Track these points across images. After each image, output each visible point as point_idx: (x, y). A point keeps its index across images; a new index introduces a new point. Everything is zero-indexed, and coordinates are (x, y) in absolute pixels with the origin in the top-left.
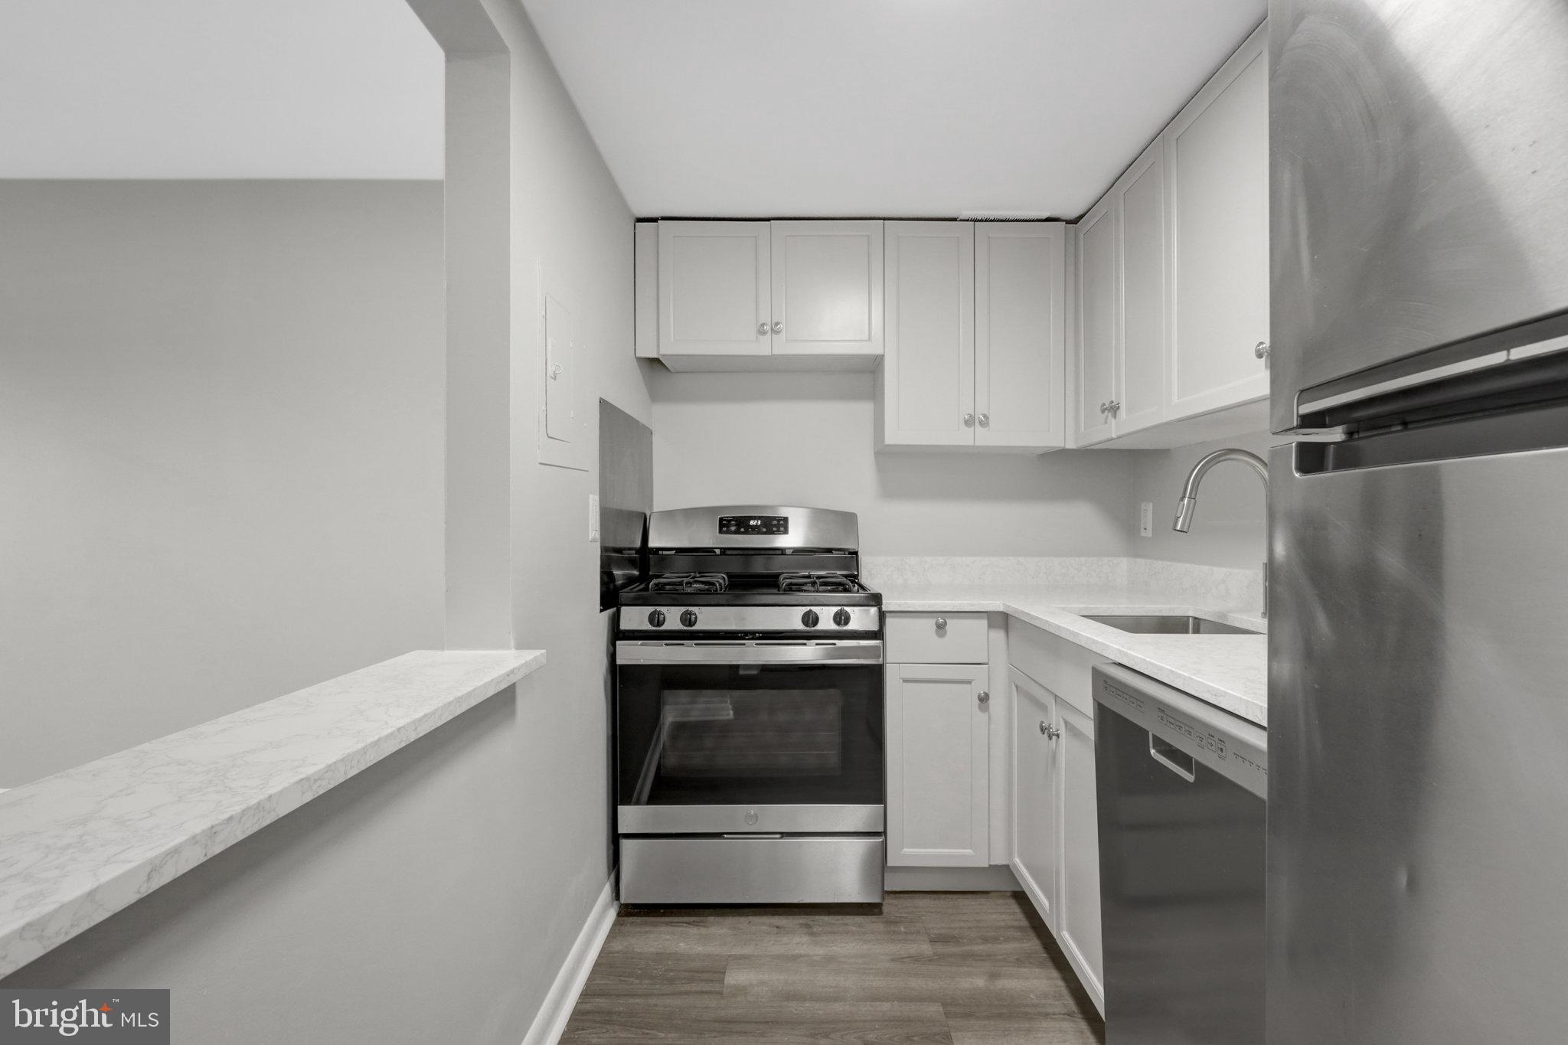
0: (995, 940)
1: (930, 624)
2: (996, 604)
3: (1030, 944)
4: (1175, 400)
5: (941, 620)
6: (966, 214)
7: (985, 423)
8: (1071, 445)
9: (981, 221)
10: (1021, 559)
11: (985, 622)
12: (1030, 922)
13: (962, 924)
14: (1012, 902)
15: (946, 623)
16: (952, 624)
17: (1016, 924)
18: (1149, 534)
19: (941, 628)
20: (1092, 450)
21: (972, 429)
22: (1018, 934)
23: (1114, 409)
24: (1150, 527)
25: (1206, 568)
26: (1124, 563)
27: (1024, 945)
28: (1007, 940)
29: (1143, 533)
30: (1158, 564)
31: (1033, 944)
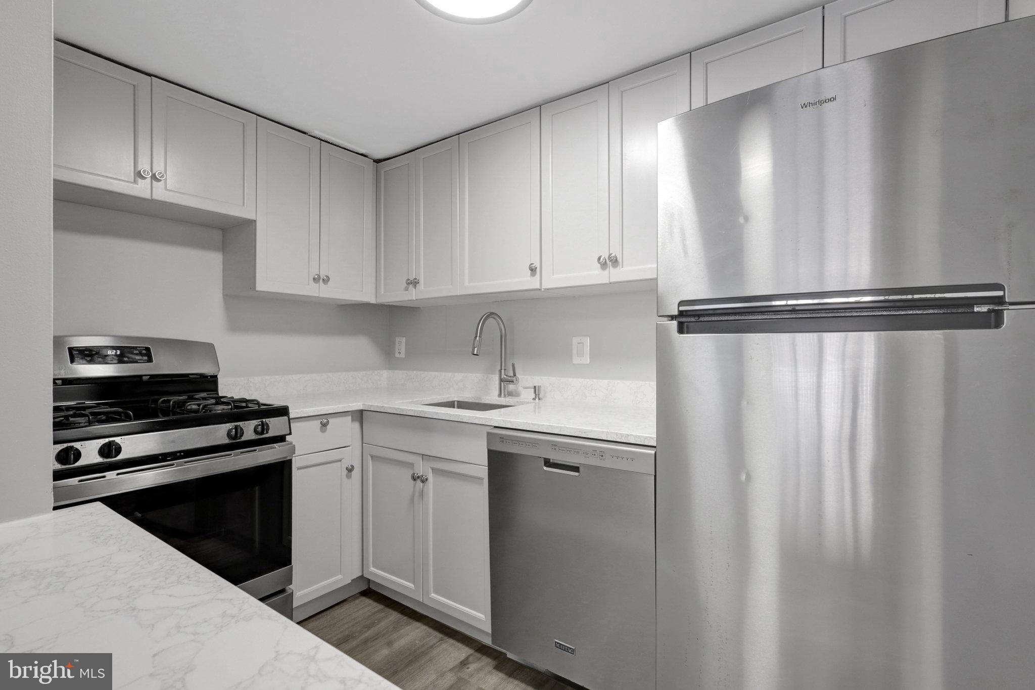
0: (373, 624)
1: (317, 424)
2: (357, 405)
3: (393, 616)
4: (467, 284)
5: (324, 420)
6: (317, 133)
7: (326, 280)
8: (373, 301)
9: (326, 142)
10: (330, 374)
11: (350, 418)
12: (383, 605)
13: (347, 626)
14: (363, 598)
15: (328, 422)
16: (332, 421)
17: (376, 609)
18: (403, 355)
19: (324, 425)
20: (384, 305)
21: (318, 284)
22: (383, 614)
23: (415, 283)
24: (403, 350)
25: (449, 374)
26: (385, 373)
27: (391, 618)
28: (380, 621)
29: (397, 355)
30: (414, 373)
31: (394, 615)
